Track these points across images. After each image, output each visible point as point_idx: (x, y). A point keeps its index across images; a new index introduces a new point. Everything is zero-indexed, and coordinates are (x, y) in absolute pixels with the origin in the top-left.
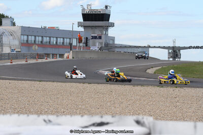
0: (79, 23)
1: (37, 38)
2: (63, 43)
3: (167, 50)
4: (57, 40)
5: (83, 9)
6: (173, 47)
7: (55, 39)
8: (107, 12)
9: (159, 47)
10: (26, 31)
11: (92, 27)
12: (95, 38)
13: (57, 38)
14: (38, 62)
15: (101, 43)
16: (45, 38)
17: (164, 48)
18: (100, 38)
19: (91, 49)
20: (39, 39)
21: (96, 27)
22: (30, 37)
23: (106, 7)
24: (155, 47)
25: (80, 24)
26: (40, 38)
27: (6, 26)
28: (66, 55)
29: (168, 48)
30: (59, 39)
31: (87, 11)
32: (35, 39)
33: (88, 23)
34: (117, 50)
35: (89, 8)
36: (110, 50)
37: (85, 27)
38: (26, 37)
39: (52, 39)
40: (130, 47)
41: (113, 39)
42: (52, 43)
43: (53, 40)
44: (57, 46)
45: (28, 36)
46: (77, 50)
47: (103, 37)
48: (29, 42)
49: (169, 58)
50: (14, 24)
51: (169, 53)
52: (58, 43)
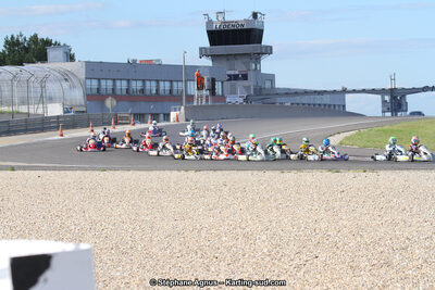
0: (201, 49)
1: (118, 83)
2: (171, 91)
3: (380, 96)
4: (158, 86)
5: (210, 22)
6: (391, 89)
7: (154, 83)
8: (256, 25)
9: (364, 91)
10: (96, 70)
11: (228, 57)
12: (235, 78)
13: (158, 81)
14: (115, 131)
15: (248, 88)
16: (133, 84)
17: (373, 91)
18: (245, 77)
19: (228, 100)
20: (122, 85)
21: (236, 56)
22: (103, 82)
23: (255, 15)
24: (354, 91)
25: (203, 53)
26: (124, 83)
27: (55, 63)
28: (173, 115)
29: (382, 92)
30: (161, 84)
31: (216, 26)
32: (114, 85)
33: (221, 49)
34: (279, 100)
35: (221, 19)
36: (265, 101)
37: (214, 57)
38: (95, 83)
39: (148, 83)
40: (306, 93)
41: (271, 78)
42: (148, 93)
43: (151, 86)
44: (158, 97)
45: (99, 80)
46: (195, 104)
47: (251, 75)
48: (103, 92)
49: (384, 112)
50: (71, 58)
51: (384, 102)
52: (161, 91)
